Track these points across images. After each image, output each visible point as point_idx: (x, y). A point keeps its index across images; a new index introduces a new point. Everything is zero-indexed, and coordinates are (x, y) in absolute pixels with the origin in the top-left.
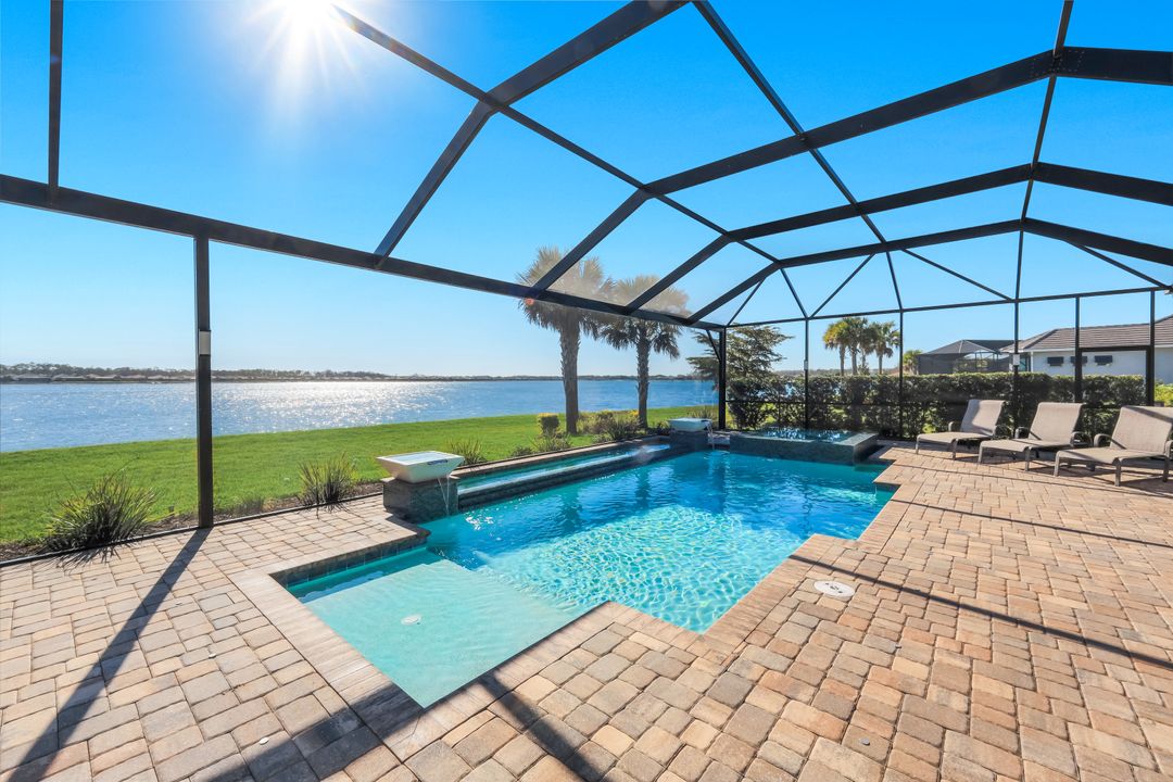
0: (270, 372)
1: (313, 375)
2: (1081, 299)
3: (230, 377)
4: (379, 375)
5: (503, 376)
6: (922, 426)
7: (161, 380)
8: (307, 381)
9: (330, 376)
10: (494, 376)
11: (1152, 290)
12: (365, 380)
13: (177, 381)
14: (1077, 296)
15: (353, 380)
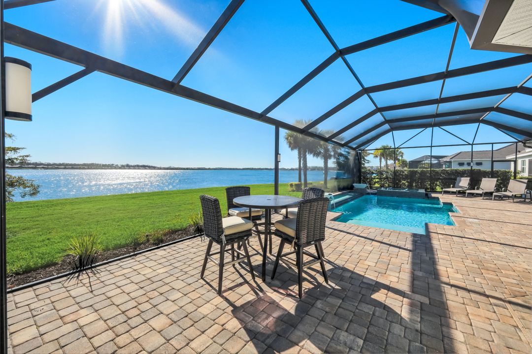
0: (98, 164)
1: (120, 166)
2: (494, 145)
3: (79, 167)
4: (152, 167)
5: (211, 168)
6: (436, 187)
7: (43, 168)
8: (117, 169)
9: (128, 167)
10: (207, 167)
11: (517, 143)
12: (146, 169)
13: (51, 168)
14: (492, 144)
15: (140, 169)
